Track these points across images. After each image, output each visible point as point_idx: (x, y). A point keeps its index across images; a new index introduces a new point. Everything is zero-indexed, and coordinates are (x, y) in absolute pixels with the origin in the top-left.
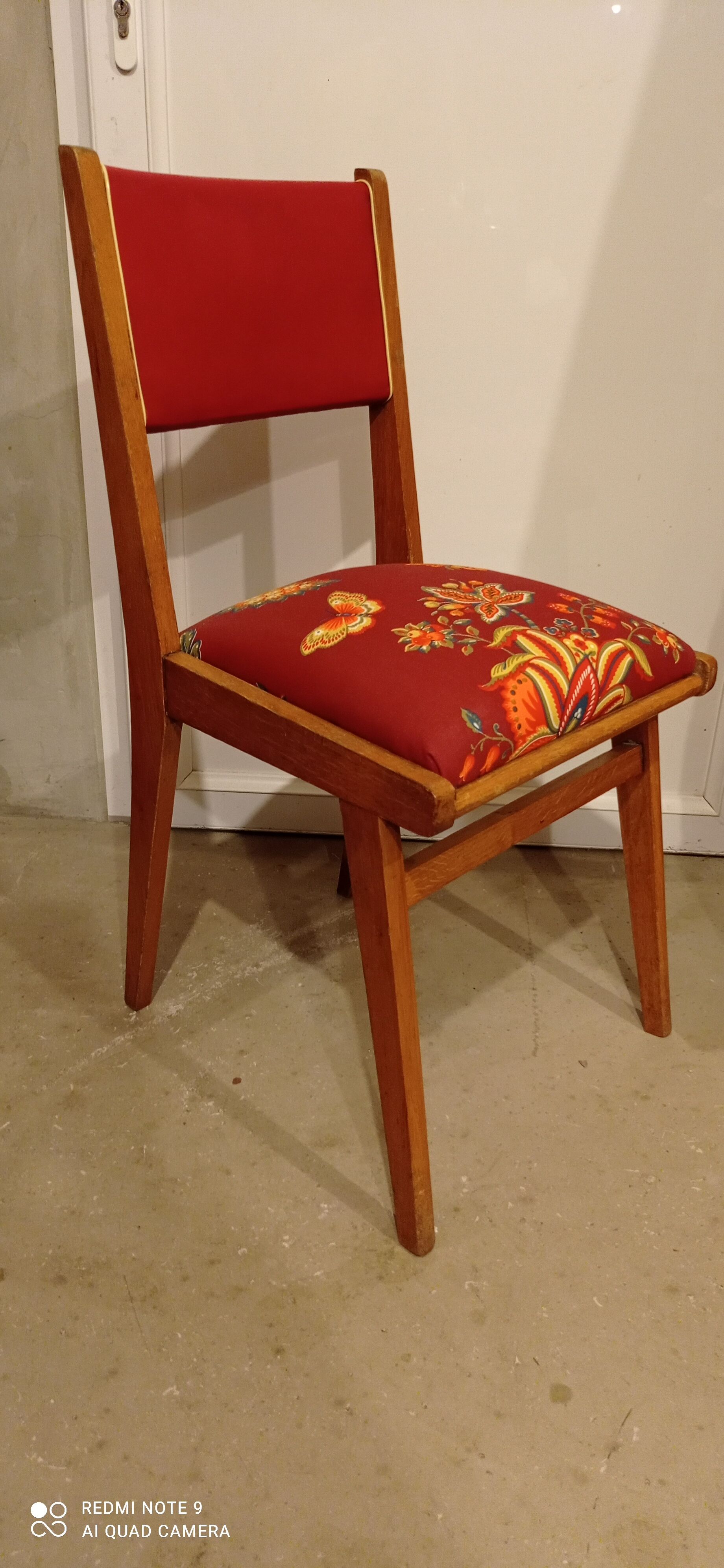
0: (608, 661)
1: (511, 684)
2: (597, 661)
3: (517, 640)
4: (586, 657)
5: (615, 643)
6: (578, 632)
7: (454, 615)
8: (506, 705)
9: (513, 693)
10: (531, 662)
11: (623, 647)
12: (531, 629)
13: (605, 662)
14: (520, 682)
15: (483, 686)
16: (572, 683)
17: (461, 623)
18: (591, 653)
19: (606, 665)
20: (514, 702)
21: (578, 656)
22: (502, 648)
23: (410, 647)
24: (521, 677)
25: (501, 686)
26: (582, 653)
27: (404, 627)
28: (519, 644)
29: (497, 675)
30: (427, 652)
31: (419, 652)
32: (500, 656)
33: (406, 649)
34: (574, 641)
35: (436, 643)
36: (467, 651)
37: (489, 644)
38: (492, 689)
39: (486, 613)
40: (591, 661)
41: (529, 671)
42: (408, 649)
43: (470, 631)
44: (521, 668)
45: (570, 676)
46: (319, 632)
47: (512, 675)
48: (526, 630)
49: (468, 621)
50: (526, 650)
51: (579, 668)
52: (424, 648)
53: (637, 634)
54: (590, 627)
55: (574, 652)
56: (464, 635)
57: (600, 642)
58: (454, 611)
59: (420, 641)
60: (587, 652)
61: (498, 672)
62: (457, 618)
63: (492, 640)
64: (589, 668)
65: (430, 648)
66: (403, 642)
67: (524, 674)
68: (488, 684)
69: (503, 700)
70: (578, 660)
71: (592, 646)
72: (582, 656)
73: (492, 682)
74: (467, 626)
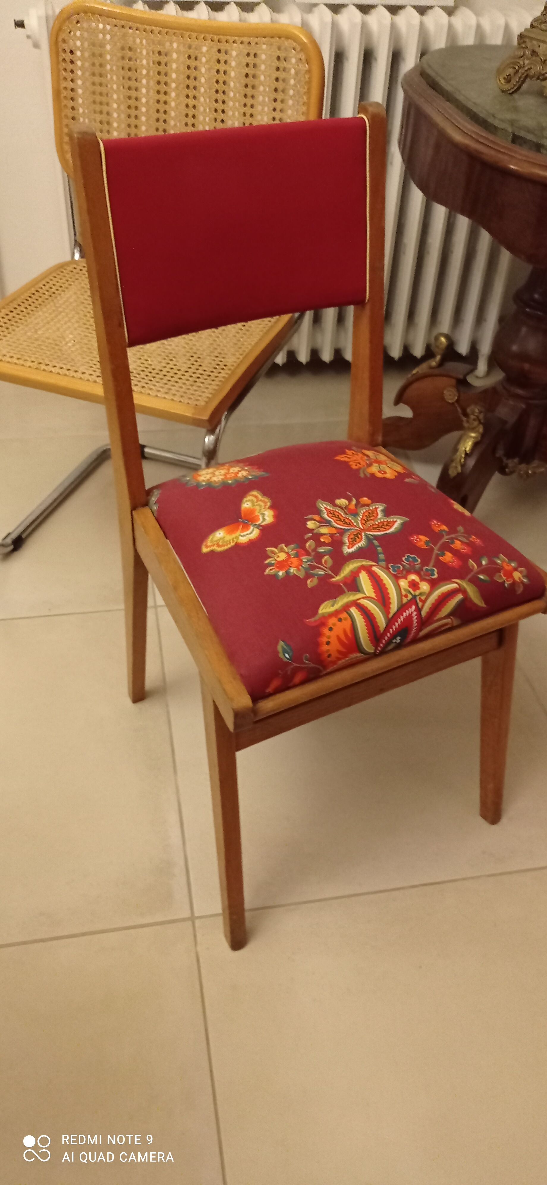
0: (436, 600)
1: (332, 621)
2: (424, 602)
3: (359, 576)
4: (414, 597)
5: (452, 583)
6: (418, 573)
7: (322, 540)
8: (321, 639)
9: (331, 629)
10: (358, 601)
11: (457, 588)
12: (378, 565)
13: (433, 601)
14: (340, 620)
15: (307, 621)
16: (390, 622)
17: (322, 551)
18: (421, 594)
19: (433, 604)
20: (329, 637)
21: (406, 596)
22: (342, 584)
23: (271, 570)
24: (344, 615)
25: (323, 622)
26: (411, 594)
27: (276, 548)
28: (358, 582)
29: (324, 611)
30: (280, 579)
31: (274, 577)
32: (335, 592)
33: (267, 571)
34: (409, 582)
35: (292, 571)
36: (311, 583)
37: (333, 577)
38: (314, 625)
39: (350, 543)
40: (418, 601)
41: (354, 611)
42: (268, 572)
43: (326, 562)
44: (346, 608)
45: (390, 616)
46: (220, 534)
47: (336, 613)
48: (372, 566)
49: (331, 549)
50: (360, 589)
51: (402, 608)
52: (281, 573)
53: (479, 574)
54: (433, 567)
55: (404, 593)
56: (318, 565)
57: (434, 584)
58: (325, 536)
59: (281, 565)
60: (417, 592)
61: (326, 608)
62: (324, 544)
63: (337, 574)
64: (414, 607)
65: (285, 575)
66: (268, 563)
67: (347, 613)
68: (313, 620)
69: (320, 634)
70: (405, 600)
71: (425, 587)
72: (410, 597)
73: (317, 618)
74: (326, 555)
